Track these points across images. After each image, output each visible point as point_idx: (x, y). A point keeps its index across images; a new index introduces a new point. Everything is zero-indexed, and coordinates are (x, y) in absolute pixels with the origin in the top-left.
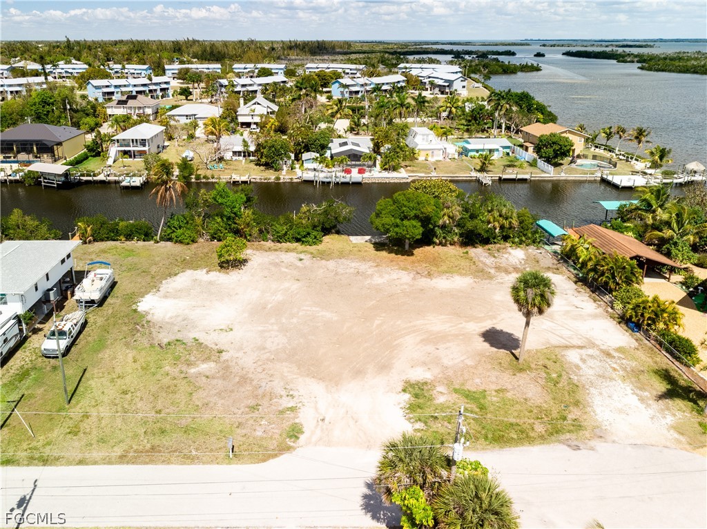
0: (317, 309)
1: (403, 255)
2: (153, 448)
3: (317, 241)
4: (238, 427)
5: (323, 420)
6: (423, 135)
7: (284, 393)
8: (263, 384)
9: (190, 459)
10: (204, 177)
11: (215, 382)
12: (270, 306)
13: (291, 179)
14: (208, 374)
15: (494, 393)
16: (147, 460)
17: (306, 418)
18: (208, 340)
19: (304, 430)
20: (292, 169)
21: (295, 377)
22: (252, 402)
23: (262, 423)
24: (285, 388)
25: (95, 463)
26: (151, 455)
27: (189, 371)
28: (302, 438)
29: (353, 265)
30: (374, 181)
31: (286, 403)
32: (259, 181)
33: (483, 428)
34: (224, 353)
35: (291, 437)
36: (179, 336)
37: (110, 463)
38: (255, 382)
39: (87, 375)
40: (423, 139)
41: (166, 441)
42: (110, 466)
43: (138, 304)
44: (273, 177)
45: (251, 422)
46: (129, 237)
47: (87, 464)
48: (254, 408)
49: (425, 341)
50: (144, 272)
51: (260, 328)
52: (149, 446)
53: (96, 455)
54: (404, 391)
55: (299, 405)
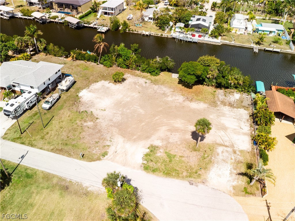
0: (139, 108)
1: (187, 88)
2: (61, 149)
3: (157, 74)
4: (89, 148)
5: (116, 152)
6: (238, 19)
8: (104, 134)
9: (70, 155)
10: (132, 30)
11: (90, 130)
12: (123, 103)
13: (168, 36)
14: (89, 127)
15: (179, 157)
16: (58, 153)
17: (111, 151)
18: (95, 112)
19: (108, 154)
20: (170, 30)
21: (116, 134)
22: (97, 140)
23: (97, 149)
24: (110, 138)
25: (44, 150)
26: (59, 151)
27: (84, 124)
28: (106, 157)
29: (164, 89)
30: (204, 42)
31: (108, 143)
32: (154, 35)
34: (98, 119)
35: (103, 156)
36: (87, 110)
37: (48, 151)
38: (102, 133)
39: (53, 118)
40: (238, 22)
41: (66, 148)
42: (48, 152)
43: (80, 93)
44: (160, 34)
45: (94, 147)
46: (88, 60)
47: (42, 150)
48: (97, 142)
49: (169, 130)
50: (87, 78)
51: (115, 112)
52: (60, 148)
53: (46, 147)
54: (148, 148)
55: (111, 145)
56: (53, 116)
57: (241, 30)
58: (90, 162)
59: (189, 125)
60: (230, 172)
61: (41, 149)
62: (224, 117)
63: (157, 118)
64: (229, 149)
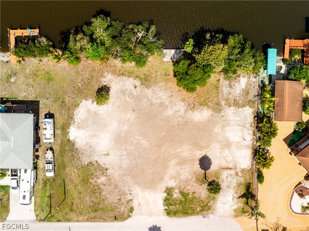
0: (141, 138)
2: (95, 216)
4: (116, 208)
5: (140, 204)
7: (128, 192)
8: (122, 188)
9: (105, 220)
11: (107, 187)
12: (122, 135)
14: (104, 183)
16: (94, 221)
17: (135, 204)
18: (101, 162)
19: (134, 209)
21: (132, 184)
22: (119, 198)
23: (123, 206)
24: (129, 190)
25: (81, 222)
26: (94, 219)
27: (98, 181)
28: (134, 212)
31: (129, 197)
34: (108, 170)
35: (131, 212)
36: (91, 160)
37: (85, 222)
38: (119, 187)
39: (66, 183)
41: (97, 214)
42: (85, 223)
45: (120, 206)
48: (120, 200)
49: (178, 164)
51: (119, 153)
52: (93, 216)
53: (81, 219)
54: (165, 192)
55: (133, 198)
56: (64, 180)
58: (124, 221)
59: (196, 151)
60: (232, 197)
61: (78, 221)
62: (228, 126)
63: (164, 149)
64: (232, 172)
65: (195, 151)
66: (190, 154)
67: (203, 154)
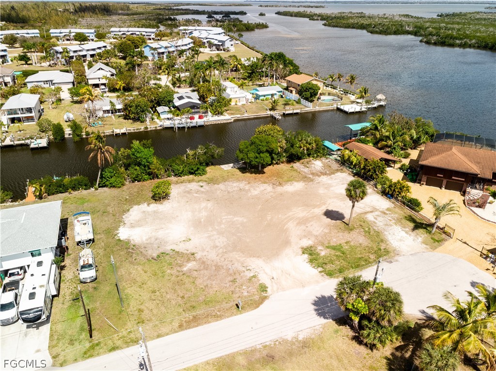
0: (231, 217)
1: (259, 174)
2: (194, 317)
3: (204, 172)
4: (232, 294)
5: (273, 278)
7: (244, 269)
8: (230, 267)
9: (218, 317)
10: (92, 133)
11: (202, 272)
12: (202, 220)
13: (156, 127)
14: (195, 269)
15: (345, 244)
16: (196, 324)
17: (264, 279)
18: (181, 248)
19: (267, 286)
20: (152, 120)
21: (244, 259)
22: (231, 278)
23: (244, 288)
24: (243, 267)
25: (167, 334)
26: (195, 321)
27: (183, 270)
28: (269, 290)
29: (235, 185)
30: (211, 123)
31: (249, 274)
32: (133, 131)
33: (349, 263)
34: (196, 255)
35: (263, 291)
36: (161, 250)
37: (177, 332)
38: (225, 267)
39: (120, 287)
40: (231, 91)
41: (199, 312)
42: (177, 334)
43: (118, 235)
44: (143, 128)
46: (74, 188)
47: (163, 336)
48: (234, 281)
49: (299, 224)
50: (104, 212)
51: (206, 235)
52: (191, 317)
53: (164, 330)
54: (303, 253)
55: (256, 274)
57: (241, 99)
58: (258, 307)
61: (159, 336)
65: (311, 210)
66: (307, 213)
67: (323, 210)
